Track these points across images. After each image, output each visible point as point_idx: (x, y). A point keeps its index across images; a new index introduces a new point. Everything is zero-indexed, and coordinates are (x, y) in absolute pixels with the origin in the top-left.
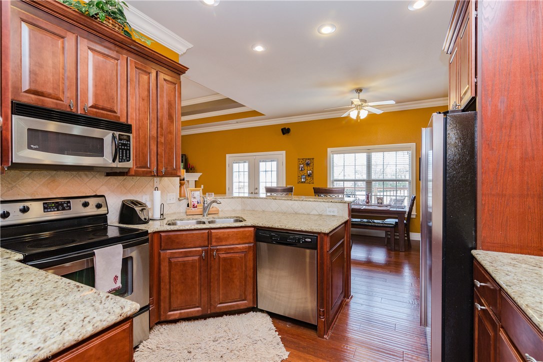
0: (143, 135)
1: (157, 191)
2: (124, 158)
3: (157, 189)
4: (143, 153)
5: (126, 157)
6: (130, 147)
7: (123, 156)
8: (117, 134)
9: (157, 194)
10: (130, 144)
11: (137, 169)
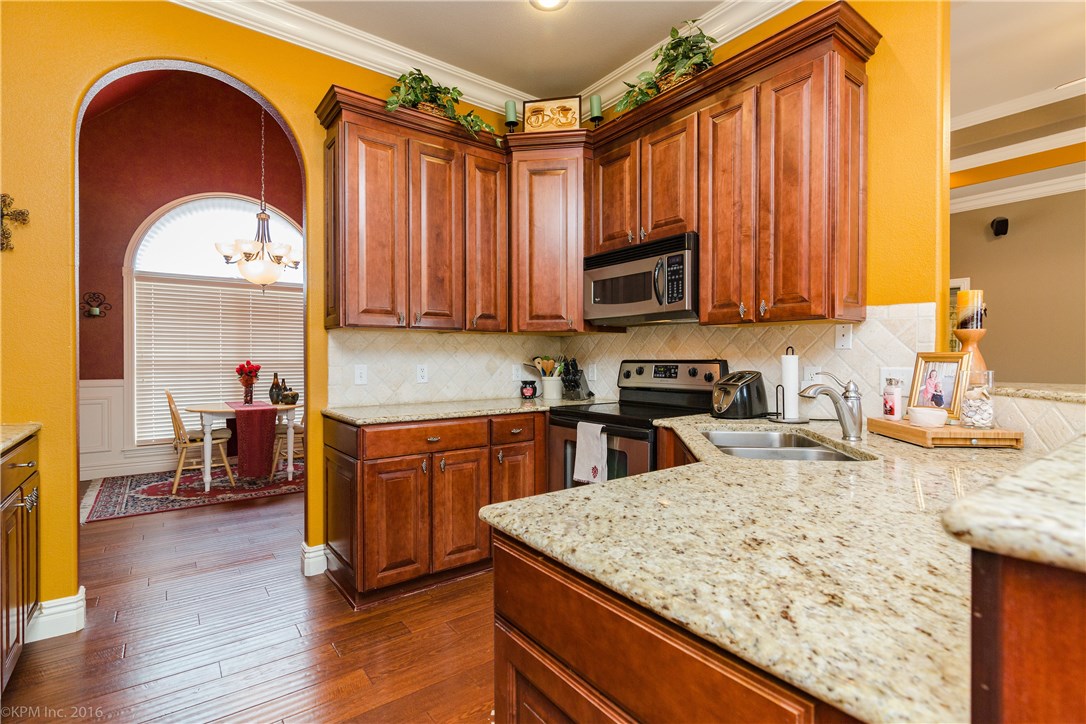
0: (724, 242)
1: (790, 357)
2: (675, 295)
3: (790, 350)
4: (724, 278)
5: (678, 293)
6: (683, 274)
7: (673, 293)
8: (665, 257)
9: (791, 362)
10: (683, 269)
11: (715, 311)
